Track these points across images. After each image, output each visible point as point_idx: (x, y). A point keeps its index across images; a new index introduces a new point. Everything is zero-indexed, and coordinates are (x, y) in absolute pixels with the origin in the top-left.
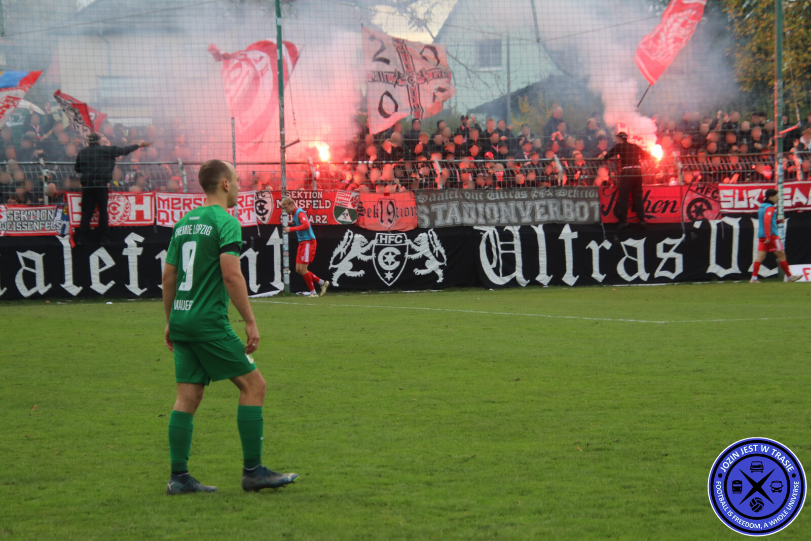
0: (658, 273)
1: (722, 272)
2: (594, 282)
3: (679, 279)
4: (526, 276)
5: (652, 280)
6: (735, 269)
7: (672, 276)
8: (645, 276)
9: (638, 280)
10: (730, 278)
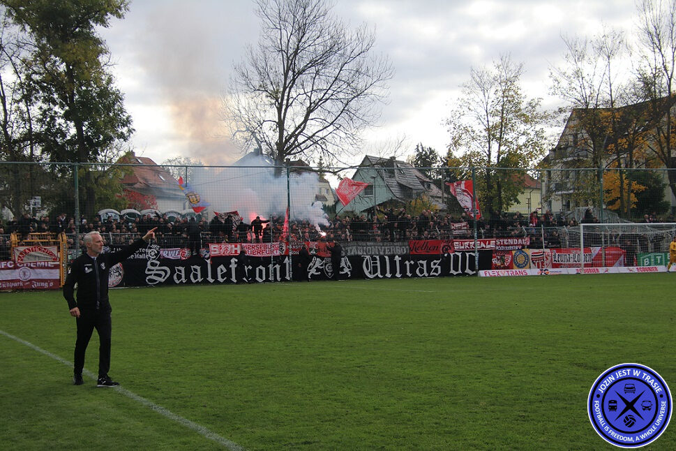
0: (431, 274)
1: (455, 273)
2: (408, 276)
3: (439, 275)
4: (381, 274)
5: (429, 276)
6: (460, 272)
7: (437, 275)
8: (427, 275)
9: (424, 276)
10: (457, 275)
